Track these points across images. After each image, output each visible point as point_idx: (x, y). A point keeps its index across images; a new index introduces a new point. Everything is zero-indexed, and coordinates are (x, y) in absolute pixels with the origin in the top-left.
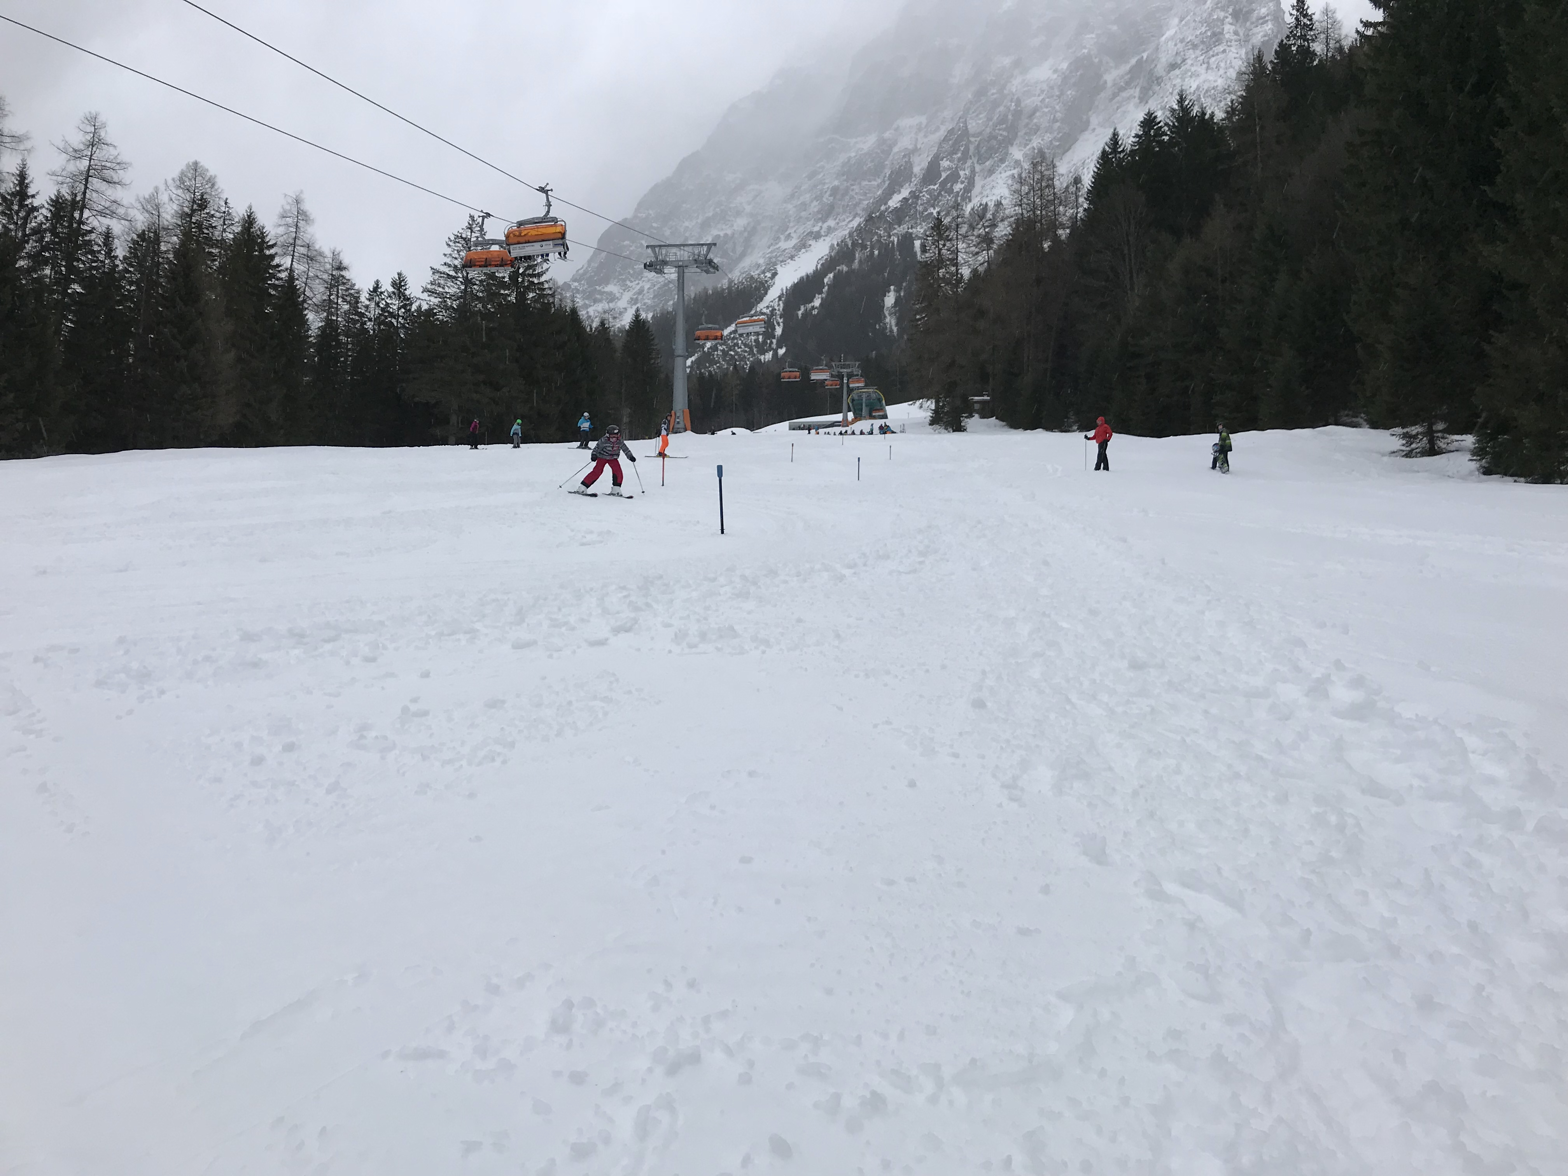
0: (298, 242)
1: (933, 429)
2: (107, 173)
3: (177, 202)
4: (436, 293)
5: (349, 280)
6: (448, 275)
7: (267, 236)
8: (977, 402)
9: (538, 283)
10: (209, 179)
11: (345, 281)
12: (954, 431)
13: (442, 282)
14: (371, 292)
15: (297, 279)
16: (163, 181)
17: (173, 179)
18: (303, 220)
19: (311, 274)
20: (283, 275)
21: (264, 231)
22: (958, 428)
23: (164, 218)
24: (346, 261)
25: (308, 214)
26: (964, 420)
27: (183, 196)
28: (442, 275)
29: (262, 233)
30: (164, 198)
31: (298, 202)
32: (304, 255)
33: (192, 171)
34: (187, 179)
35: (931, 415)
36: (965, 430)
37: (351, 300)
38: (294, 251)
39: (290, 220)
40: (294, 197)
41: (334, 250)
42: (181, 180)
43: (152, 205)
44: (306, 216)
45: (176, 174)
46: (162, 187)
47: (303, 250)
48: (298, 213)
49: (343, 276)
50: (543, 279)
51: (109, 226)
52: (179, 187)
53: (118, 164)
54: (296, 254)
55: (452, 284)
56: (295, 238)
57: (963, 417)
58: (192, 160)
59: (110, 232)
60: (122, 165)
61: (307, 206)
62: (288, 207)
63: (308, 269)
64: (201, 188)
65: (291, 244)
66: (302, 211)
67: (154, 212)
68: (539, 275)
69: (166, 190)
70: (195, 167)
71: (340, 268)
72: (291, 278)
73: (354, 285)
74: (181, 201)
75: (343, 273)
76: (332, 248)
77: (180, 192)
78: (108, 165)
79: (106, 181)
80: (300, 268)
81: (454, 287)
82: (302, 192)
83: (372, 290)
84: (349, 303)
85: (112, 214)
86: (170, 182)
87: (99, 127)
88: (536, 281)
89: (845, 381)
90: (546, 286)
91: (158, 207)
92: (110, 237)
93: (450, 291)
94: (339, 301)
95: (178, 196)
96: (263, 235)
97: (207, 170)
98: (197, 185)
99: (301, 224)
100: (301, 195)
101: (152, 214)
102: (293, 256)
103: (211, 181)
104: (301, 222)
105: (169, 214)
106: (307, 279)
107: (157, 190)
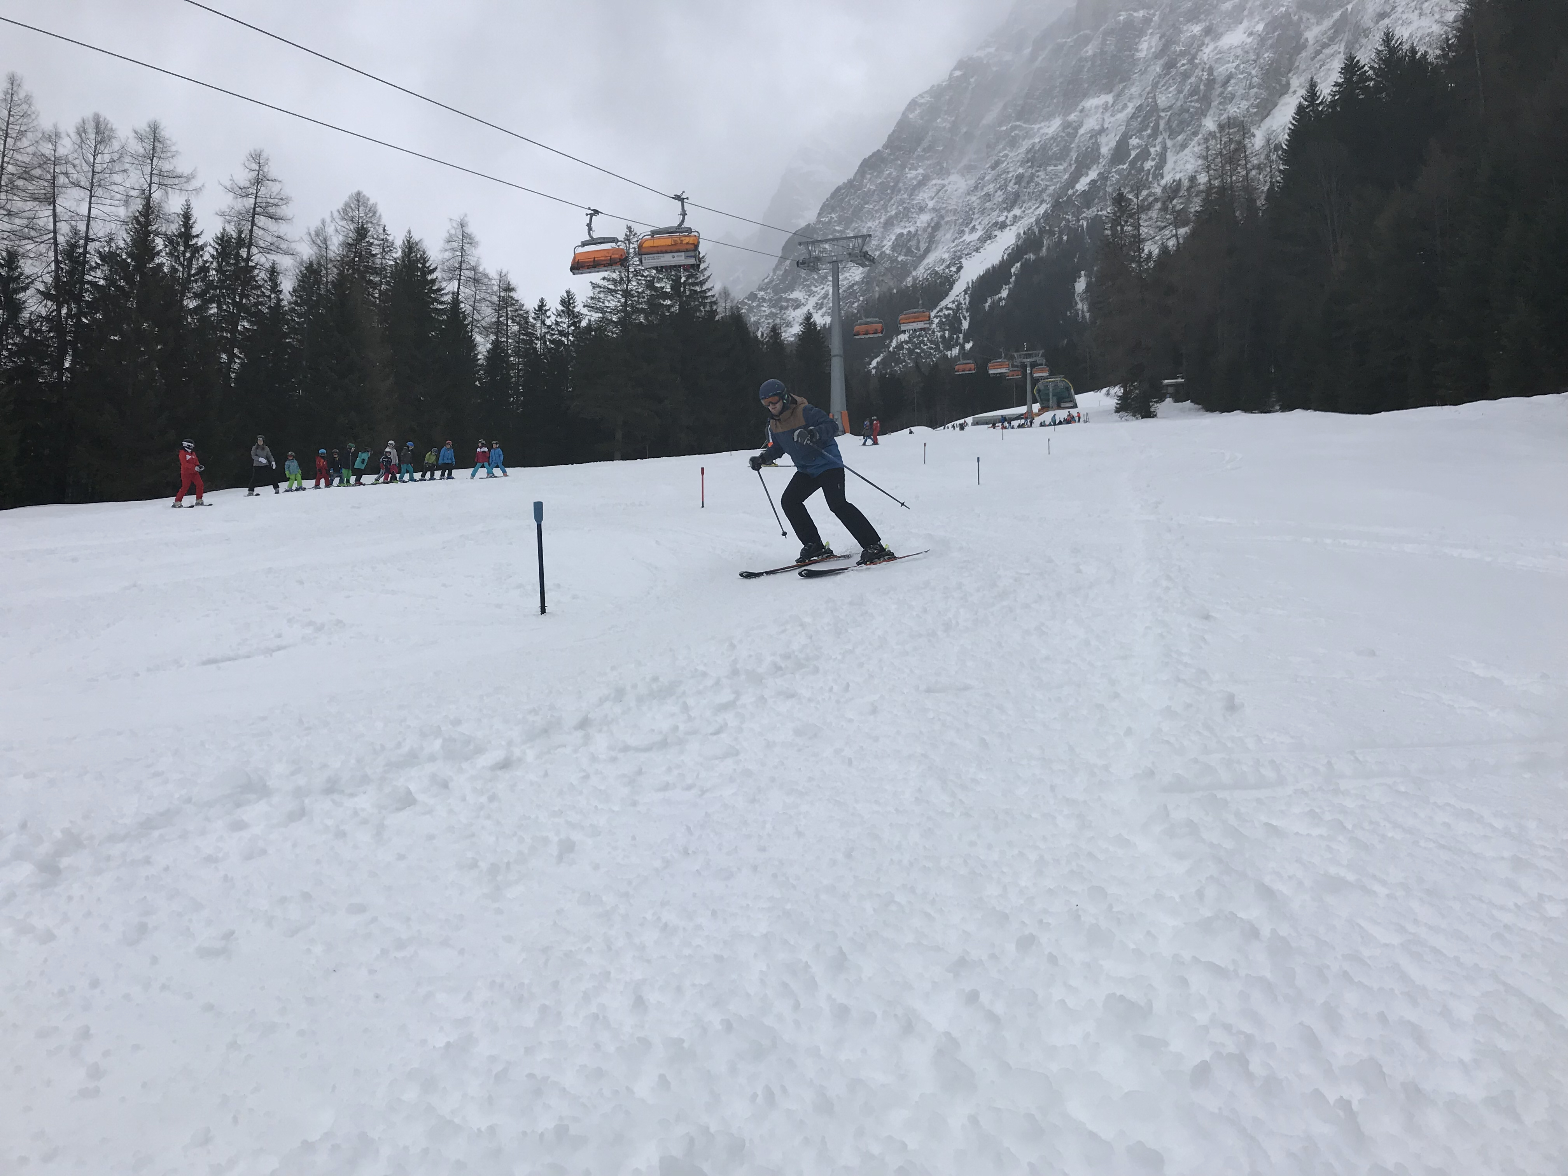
0: (464, 266)
1: (1120, 416)
2: (272, 210)
3: (342, 233)
4: (597, 308)
5: (518, 301)
6: (608, 288)
7: (428, 260)
8: (1168, 385)
9: (701, 292)
10: (371, 208)
11: (514, 302)
12: (1142, 418)
13: (602, 295)
14: (537, 310)
15: (462, 302)
16: (329, 214)
17: (338, 211)
18: (468, 243)
19: (478, 297)
20: (448, 298)
21: (425, 256)
22: (1148, 414)
23: (331, 250)
24: (514, 281)
25: (473, 236)
26: (1152, 405)
27: (348, 227)
28: (602, 289)
29: (424, 259)
30: (330, 230)
31: (462, 225)
32: (470, 278)
33: (355, 202)
34: (350, 210)
35: (1117, 401)
36: (1156, 415)
37: (520, 320)
38: (460, 275)
39: (455, 244)
40: (460, 221)
41: (501, 272)
42: (346, 213)
43: (320, 238)
44: (470, 239)
45: (340, 205)
46: (328, 220)
47: (471, 274)
48: (463, 237)
49: (511, 297)
50: (704, 288)
51: (274, 261)
52: (343, 219)
53: (282, 199)
54: (462, 278)
55: (612, 298)
56: (461, 262)
57: (1152, 402)
58: (355, 191)
59: (276, 267)
60: (285, 200)
61: (469, 230)
62: (453, 232)
63: (476, 293)
64: (365, 218)
65: (457, 268)
66: (467, 234)
67: (322, 245)
68: (702, 283)
69: (332, 222)
70: (359, 199)
71: (509, 289)
72: (456, 302)
73: (523, 305)
74: (346, 233)
75: (511, 294)
76: (499, 269)
77: (343, 223)
78: (272, 201)
79: (271, 218)
80: (466, 292)
81: (614, 301)
82: (466, 216)
83: (537, 309)
84: (518, 324)
85: (278, 250)
86: (336, 214)
87: (263, 164)
88: (698, 289)
89: (1028, 372)
90: (709, 294)
91: (325, 241)
92: (275, 272)
93: (610, 305)
94: (509, 322)
95: (344, 227)
96: (424, 260)
97: (368, 199)
98: (360, 215)
99: (466, 247)
100: (465, 218)
101: (320, 247)
102: (459, 280)
103: (373, 211)
104: (466, 245)
105: (335, 246)
106: (475, 302)
107: (323, 222)
